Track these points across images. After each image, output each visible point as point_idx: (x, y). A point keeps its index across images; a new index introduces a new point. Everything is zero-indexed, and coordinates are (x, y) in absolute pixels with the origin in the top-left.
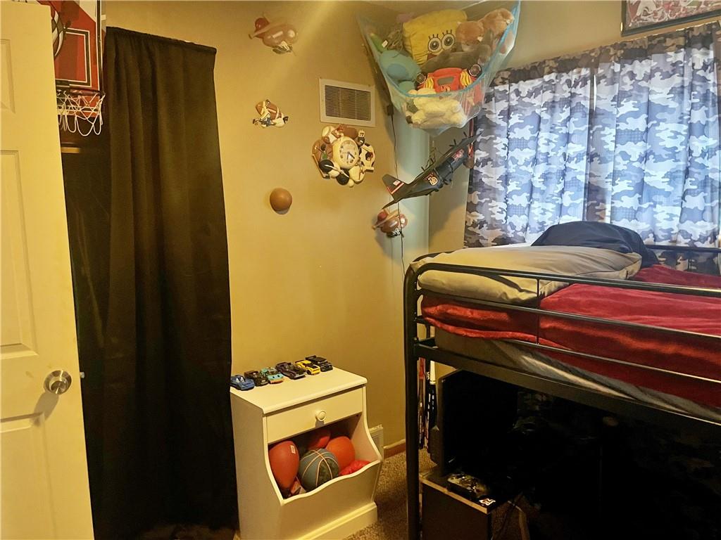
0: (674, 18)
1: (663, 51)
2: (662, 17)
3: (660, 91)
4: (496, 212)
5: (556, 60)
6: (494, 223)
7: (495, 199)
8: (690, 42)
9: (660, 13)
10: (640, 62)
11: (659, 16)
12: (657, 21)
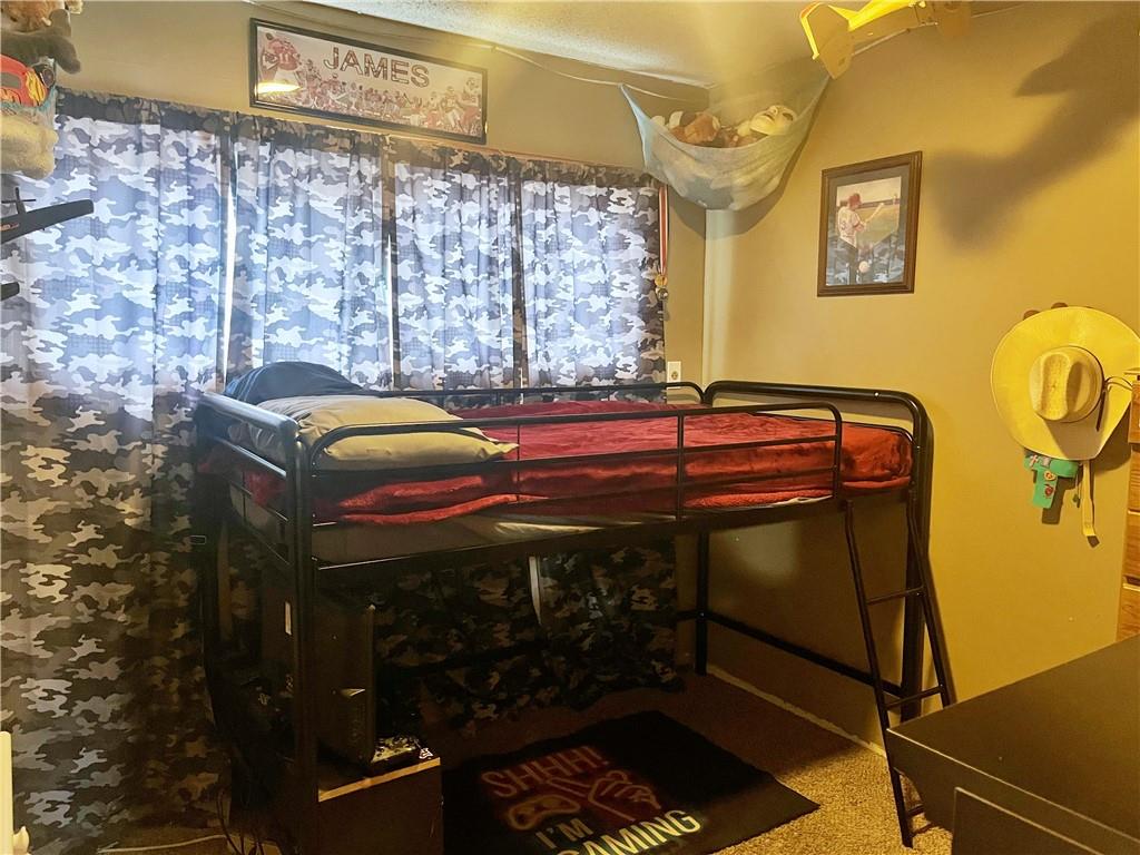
0: (322, 109)
1: (323, 148)
2: (307, 102)
3: (326, 200)
4: (34, 349)
5: (161, 105)
6: (34, 370)
7: (30, 324)
8: (356, 149)
9: (304, 95)
10: (295, 152)
11: (303, 99)
12: (300, 104)
